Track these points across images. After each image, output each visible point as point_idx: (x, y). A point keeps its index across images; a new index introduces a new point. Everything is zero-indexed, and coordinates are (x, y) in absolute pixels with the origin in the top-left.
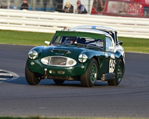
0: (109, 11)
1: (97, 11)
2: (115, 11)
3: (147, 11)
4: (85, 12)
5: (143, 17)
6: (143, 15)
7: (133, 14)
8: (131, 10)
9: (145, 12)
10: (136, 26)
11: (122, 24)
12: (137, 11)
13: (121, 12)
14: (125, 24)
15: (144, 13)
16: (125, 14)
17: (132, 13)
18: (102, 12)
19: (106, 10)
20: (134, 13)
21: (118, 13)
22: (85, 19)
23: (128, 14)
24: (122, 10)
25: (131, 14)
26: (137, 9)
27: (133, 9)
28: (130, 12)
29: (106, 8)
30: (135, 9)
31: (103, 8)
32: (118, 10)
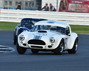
0: (69, 9)
2: (73, 10)
4: (55, 10)
8: (82, 8)
11: (77, 17)
12: (87, 9)
13: (77, 10)
16: (79, 11)
17: (83, 10)
18: (65, 10)
19: (68, 9)
20: (84, 10)
21: (75, 11)
23: (81, 11)
24: (77, 9)
25: (83, 11)
26: (87, 8)
27: (84, 8)
28: (82, 10)
29: (68, 7)
30: (85, 8)
31: (66, 8)
32: (75, 9)
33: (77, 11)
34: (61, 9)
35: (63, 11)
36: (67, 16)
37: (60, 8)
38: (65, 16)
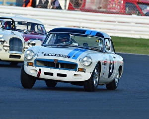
0: (87, 6)
1: (74, 7)
2: (94, 7)
3: (129, 7)
5: (124, 13)
6: (125, 12)
7: (114, 11)
8: (111, 5)
9: (127, 9)
10: (117, 23)
11: (102, 21)
12: (119, 7)
13: (100, 8)
14: (105, 21)
15: (125, 9)
16: (104, 10)
17: (113, 9)
18: (80, 7)
19: (84, 5)
20: (115, 9)
21: (97, 10)
22: (61, 15)
23: (108, 10)
24: (101, 6)
25: (111, 10)
26: (119, 5)
27: (114, 5)
28: (110, 8)
29: (85, 3)
30: (116, 5)
31: (81, 4)
32: (98, 6)
33: (101, 10)
34: (73, 5)
35: (76, 9)
36: (83, 19)
37: (71, 4)
38: (80, 19)
